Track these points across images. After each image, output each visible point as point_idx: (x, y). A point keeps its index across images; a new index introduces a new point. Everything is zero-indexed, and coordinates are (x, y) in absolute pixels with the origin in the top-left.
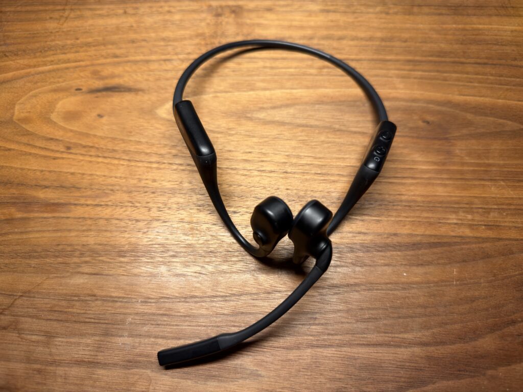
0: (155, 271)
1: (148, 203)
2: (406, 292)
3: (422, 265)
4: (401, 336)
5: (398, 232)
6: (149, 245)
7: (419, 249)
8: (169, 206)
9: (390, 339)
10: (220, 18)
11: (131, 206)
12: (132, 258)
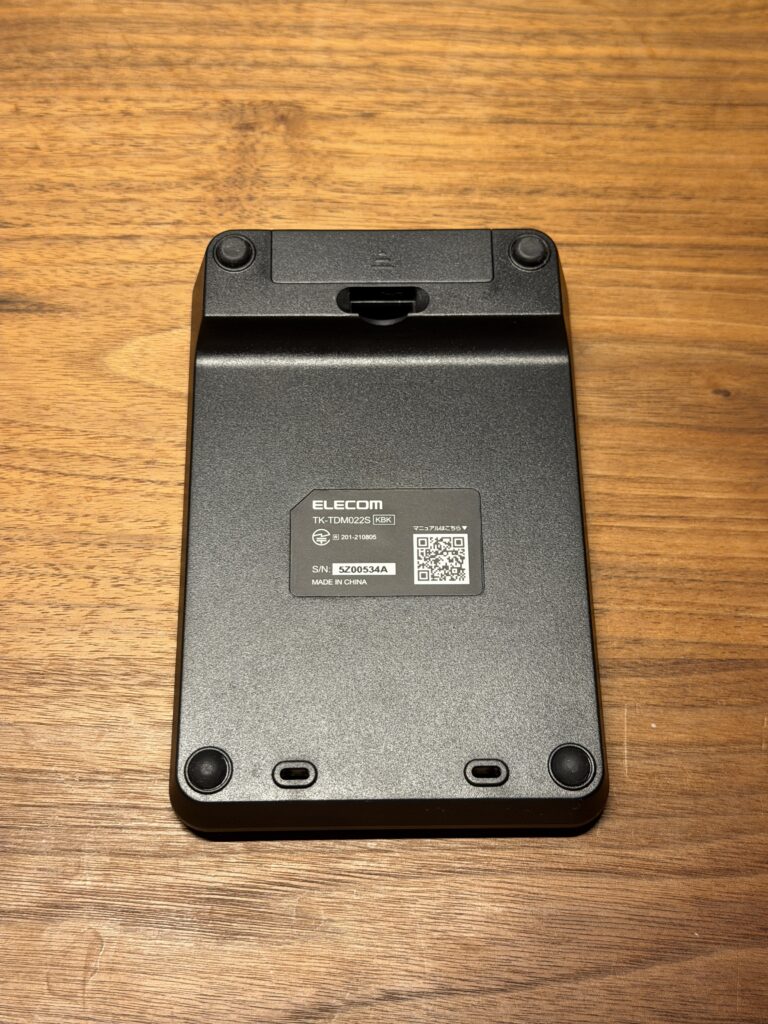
0: (110, 715)
1: (92, 567)
2: (653, 762)
3: (693, 706)
4: (641, 854)
5: (644, 636)
6: (97, 660)
7: (689, 673)
8: (138, 574)
9: (617, 860)
10: (250, 133)
11: (53, 575)
12: (59, 688)
